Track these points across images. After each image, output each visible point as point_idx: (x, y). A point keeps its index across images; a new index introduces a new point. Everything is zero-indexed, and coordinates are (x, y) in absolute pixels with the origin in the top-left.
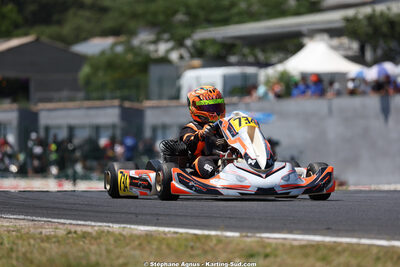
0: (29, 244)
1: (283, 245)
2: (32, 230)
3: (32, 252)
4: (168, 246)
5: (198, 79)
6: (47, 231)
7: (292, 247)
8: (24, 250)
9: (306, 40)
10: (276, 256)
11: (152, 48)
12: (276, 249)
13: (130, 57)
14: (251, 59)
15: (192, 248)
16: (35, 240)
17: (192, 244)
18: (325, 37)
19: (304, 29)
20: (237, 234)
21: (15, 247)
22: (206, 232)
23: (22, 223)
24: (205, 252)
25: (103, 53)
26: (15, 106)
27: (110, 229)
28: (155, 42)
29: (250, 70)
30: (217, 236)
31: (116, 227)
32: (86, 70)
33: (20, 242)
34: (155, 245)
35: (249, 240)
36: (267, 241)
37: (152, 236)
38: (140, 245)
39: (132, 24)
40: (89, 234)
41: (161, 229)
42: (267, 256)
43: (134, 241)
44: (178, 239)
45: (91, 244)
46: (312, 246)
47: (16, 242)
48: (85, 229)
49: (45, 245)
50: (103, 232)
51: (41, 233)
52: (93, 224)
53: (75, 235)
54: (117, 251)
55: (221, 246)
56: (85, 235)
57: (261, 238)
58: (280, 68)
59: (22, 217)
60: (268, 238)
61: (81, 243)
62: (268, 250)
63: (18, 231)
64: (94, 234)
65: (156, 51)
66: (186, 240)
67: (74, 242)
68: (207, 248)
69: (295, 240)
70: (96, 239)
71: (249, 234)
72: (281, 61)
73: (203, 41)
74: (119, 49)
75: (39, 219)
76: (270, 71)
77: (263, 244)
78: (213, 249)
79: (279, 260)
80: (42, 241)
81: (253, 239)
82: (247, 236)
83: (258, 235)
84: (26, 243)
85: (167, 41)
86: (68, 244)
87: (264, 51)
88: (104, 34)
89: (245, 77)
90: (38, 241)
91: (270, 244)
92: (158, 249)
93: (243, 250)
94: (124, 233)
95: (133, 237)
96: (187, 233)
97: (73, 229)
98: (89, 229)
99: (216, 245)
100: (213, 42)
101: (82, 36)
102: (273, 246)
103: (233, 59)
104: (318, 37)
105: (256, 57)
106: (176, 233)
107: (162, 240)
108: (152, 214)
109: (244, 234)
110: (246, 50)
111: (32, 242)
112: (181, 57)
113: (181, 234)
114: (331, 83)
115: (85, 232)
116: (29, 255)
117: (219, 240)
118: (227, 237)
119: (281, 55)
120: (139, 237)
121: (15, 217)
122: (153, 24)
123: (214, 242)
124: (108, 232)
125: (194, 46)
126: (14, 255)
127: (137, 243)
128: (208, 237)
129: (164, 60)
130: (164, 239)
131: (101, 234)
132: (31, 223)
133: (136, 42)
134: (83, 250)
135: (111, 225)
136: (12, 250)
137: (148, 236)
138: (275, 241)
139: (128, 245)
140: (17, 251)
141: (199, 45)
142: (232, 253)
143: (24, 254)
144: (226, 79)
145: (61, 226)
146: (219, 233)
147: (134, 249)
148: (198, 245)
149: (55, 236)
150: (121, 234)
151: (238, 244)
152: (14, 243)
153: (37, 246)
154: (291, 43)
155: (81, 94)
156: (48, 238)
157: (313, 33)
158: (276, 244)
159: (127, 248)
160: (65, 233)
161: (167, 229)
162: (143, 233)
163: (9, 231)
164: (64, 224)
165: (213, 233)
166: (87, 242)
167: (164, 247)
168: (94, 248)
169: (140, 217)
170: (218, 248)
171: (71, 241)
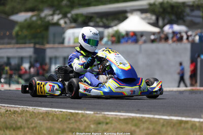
1: (115, 118)
4: (57, 118)
5: (73, 34)
7: (120, 119)
9: (129, 15)
10: (112, 124)
11: (50, 18)
12: (112, 120)
13: (39, 22)
14: (101, 24)
15: (69, 119)
17: (69, 117)
18: (139, 13)
19: (128, 9)
20: (92, 113)
22: (77, 111)
24: (76, 121)
25: (26, 20)
27: (28, 110)
28: (53, 15)
30: (82, 113)
31: (31, 108)
32: (17, 28)
34: (51, 117)
35: (98, 115)
36: (107, 116)
37: (49, 113)
38: (43, 117)
39: (41, 6)
40: (17, 111)
41: (54, 109)
42: (107, 124)
43: (39, 115)
44: (62, 115)
45: (18, 117)
46: (130, 119)
48: (15, 109)
50: (24, 111)
52: (19, 106)
53: (10, 112)
54: (31, 120)
55: (84, 118)
56: (15, 112)
57: (104, 114)
58: (115, 28)
60: (108, 114)
61: (13, 116)
62: (108, 121)
64: (20, 111)
65: (53, 19)
66: (66, 115)
68: (77, 119)
69: (121, 115)
70: (20, 114)
71: (98, 113)
72: (116, 25)
73: (77, 15)
74: (34, 19)
76: (111, 31)
77: (105, 118)
78: (80, 120)
79: (113, 125)
81: (101, 115)
82: (97, 114)
83: (103, 113)
85: (58, 14)
86: (6, 116)
87: (107, 20)
88: (27, 10)
91: (109, 118)
92: (52, 119)
93: (95, 120)
94: (35, 111)
95: (39, 114)
96: (67, 112)
97: (9, 109)
98: (17, 109)
100: (82, 15)
101: (15, 12)
102: (111, 118)
103: (91, 24)
104: (135, 13)
105: (103, 23)
106: (62, 112)
108: (49, 102)
109: (96, 112)
110: (98, 20)
112: (65, 23)
113: (64, 112)
115: (15, 111)
117: (83, 115)
118: (87, 114)
119: (116, 22)
120: (42, 113)
122: (51, 6)
123: (81, 116)
124: (27, 111)
125: (72, 17)
127: (41, 116)
128: (77, 113)
129: (57, 24)
130: (55, 115)
131: (23, 112)
133: (43, 15)
134: (14, 120)
135: (28, 107)
137: (47, 113)
138: (111, 116)
139: (36, 117)
141: (74, 17)
142: (90, 122)
145: (2, 108)
146: (83, 112)
147: (40, 119)
148: (72, 118)
150: (33, 112)
151: (93, 118)
154: (121, 16)
155: (14, 41)
157: (133, 11)
158: (112, 118)
159: (36, 119)
160: (4, 111)
161: (56, 110)
164: (4, 106)
165: (80, 112)
166: (16, 115)
167: (55, 119)
168: (19, 119)
169: (43, 103)
170: (82, 119)
171: (8, 115)
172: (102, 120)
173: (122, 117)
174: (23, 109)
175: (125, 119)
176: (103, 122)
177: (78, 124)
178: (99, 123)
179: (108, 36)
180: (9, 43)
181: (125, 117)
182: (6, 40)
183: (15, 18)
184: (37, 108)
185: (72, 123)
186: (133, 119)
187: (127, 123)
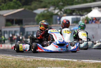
0: (24, 63)
1: (88, 63)
2: (24, 60)
3: (25, 66)
4: (59, 63)
6: (28, 60)
7: (91, 64)
8: (22, 65)
9: (92, 9)
10: (86, 66)
11: (53, 11)
12: (86, 64)
13: (48, 14)
14: (78, 14)
15: (65, 64)
16: (25, 62)
17: (65, 63)
18: (97, 8)
19: (92, 6)
20: (76, 60)
21: (20, 64)
22: (69, 60)
23: (22, 58)
24: (68, 65)
25: (41, 13)
26: (19, 26)
27: (44, 59)
28: (55, 10)
29: (78, 17)
30: (71, 61)
31: (45, 59)
32: (37, 17)
33: (22, 63)
35: (79, 62)
36: (84, 62)
38: (52, 63)
39: (49, 5)
40: (39, 60)
41: (57, 59)
42: (84, 66)
43: (50, 62)
44: (61, 62)
45: (39, 63)
46: (96, 63)
47: (21, 63)
48: (38, 59)
49: (28, 64)
50: (42, 60)
51: (27, 60)
52: (40, 58)
53: (35, 61)
54: (46, 65)
55: (72, 63)
56: (38, 61)
57: (82, 61)
58: (86, 16)
59: (22, 56)
60: (84, 61)
61: (37, 63)
62: (84, 65)
63: (21, 60)
65: (55, 12)
66: (64, 62)
67: (35, 63)
69: (91, 62)
70: (41, 62)
72: (86, 14)
73: (67, 10)
74: (46, 12)
75: (26, 56)
76: (84, 17)
77: (83, 63)
78: (70, 65)
79: (87, 67)
80: (27, 62)
81: (81, 62)
83: (82, 60)
84: (23, 63)
85: (57, 9)
87: (82, 12)
88: (42, 8)
89: (77, 18)
90: (26, 62)
91: (85, 63)
92: (56, 64)
93: (78, 64)
94: (48, 60)
95: (50, 61)
96: (63, 60)
97: (35, 59)
98: (39, 59)
99: (71, 63)
100: (69, 10)
101: (36, 9)
102: (86, 63)
103: (74, 14)
104: (95, 8)
105: (80, 13)
106: (61, 60)
107: (57, 62)
108: (54, 55)
109: (78, 60)
110: (77, 12)
111: (25, 63)
112: (61, 14)
113: (62, 60)
114: (99, 20)
115: (38, 60)
116: (24, 66)
118: (74, 61)
120: (52, 61)
121: (20, 56)
122: (54, 5)
123: (71, 62)
124: (44, 60)
125: (64, 10)
126: (20, 66)
127: (51, 63)
129: (57, 14)
130: (58, 62)
132: (24, 58)
133: (50, 10)
134: (38, 65)
135: (44, 58)
136: (20, 65)
137: (54, 61)
138: (86, 62)
139: (49, 63)
140: (21, 65)
141: (66, 10)
142: (75, 65)
143: (23, 66)
144: (72, 19)
145: (32, 58)
146: (72, 60)
148: (67, 63)
149: (31, 61)
150: (47, 60)
151: (77, 63)
152: (20, 63)
153: (26, 64)
154: (89, 10)
155: (36, 23)
156: (29, 62)
157: (94, 7)
159: (49, 64)
160: (33, 60)
161: (58, 59)
162: (53, 60)
163: (19, 60)
164: (33, 58)
165: (70, 60)
167: (58, 64)
168: (40, 64)
169: (52, 56)
170: (71, 64)
171: (34, 62)
172: (81, 64)
173: (91, 63)
174: (42, 59)
175: (93, 64)
176: (82, 66)
177: (69, 66)
178: (80, 66)
179: (83, 20)
180: (33, 24)
181: (93, 63)
182: (32, 23)
183: (36, 11)
184: (49, 58)
185: (66, 66)
186: (97, 64)
187: (94, 66)
